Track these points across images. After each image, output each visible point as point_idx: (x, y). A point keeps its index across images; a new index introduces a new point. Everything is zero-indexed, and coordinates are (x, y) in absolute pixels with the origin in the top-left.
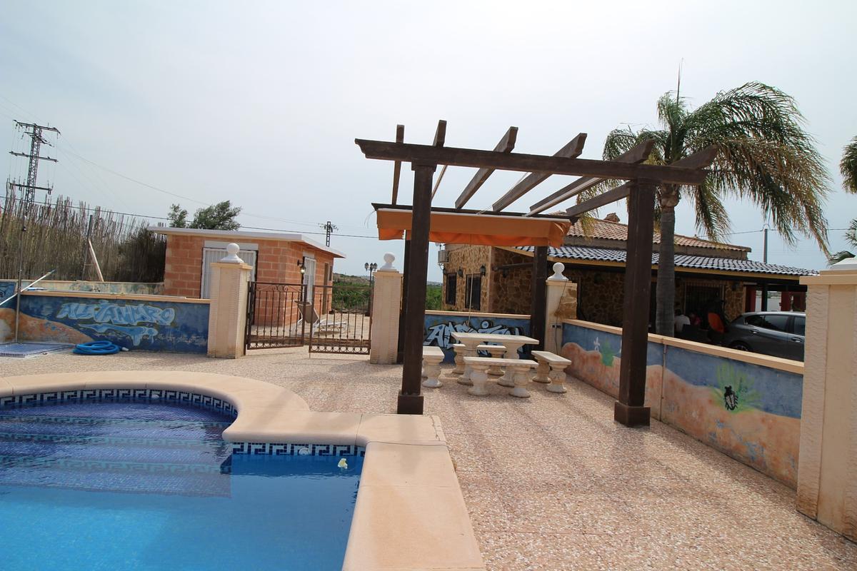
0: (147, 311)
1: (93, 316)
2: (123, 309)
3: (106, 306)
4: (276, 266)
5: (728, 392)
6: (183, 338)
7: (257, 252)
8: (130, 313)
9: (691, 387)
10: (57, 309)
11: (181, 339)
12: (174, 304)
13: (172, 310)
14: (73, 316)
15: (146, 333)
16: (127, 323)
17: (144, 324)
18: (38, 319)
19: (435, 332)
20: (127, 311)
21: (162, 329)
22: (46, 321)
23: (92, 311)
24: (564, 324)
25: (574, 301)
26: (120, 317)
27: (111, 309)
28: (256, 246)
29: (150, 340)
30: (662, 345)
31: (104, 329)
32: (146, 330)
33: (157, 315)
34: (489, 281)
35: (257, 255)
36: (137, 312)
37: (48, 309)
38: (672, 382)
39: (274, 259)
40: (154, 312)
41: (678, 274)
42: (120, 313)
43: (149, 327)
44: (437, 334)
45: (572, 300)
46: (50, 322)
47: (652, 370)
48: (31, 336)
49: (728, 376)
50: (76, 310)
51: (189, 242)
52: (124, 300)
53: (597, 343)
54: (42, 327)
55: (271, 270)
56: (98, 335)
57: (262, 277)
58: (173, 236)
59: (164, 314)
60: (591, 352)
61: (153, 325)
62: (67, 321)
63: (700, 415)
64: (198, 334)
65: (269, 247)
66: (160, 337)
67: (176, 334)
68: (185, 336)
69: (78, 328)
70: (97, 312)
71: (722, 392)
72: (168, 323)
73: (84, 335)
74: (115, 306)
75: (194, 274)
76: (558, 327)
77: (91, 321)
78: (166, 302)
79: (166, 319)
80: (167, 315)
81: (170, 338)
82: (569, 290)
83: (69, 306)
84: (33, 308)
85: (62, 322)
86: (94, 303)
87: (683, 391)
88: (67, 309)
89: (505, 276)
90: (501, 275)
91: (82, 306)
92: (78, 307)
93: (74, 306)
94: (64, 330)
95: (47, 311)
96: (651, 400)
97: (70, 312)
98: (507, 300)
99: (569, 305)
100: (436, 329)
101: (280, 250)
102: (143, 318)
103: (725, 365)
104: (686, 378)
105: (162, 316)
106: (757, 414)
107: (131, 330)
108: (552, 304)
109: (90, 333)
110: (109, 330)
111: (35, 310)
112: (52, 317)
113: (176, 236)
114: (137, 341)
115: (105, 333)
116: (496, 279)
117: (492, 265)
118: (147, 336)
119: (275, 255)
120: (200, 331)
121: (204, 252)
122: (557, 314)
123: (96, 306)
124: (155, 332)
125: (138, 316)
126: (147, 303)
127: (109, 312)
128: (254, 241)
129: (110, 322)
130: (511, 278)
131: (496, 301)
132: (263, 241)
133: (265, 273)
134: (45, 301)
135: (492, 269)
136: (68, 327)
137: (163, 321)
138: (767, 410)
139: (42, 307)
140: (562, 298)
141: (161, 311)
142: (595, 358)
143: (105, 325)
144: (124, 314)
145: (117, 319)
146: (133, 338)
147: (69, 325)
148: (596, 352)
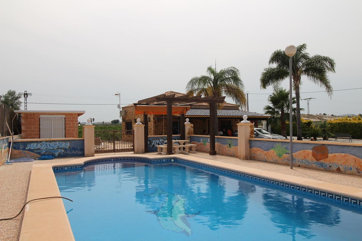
0: (60, 144)
1: (40, 147)
2: (51, 144)
3: (44, 143)
4: (73, 124)
5: (230, 144)
6: (73, 152)
7: (65, 118)
8: (53, 145)
9: (223, 145)
10: (25, 146)
11: (72, 152)
12: (69, 141)
13: (69, 143)
14: (32, 148)
15: (60, 151)
16: (52, 149)
17: (59, 148)
18: (18, 150)
19: (153, 142)
20: (52, 144)
21: (65, 149)
22: (21, 151)
23: (39, 146)
24: (190, 136)
25: (193, 129)
26: (50, 147)
27: (46, 144)
28: (64, 116)
29: (61, 154)
30: (217, 138)
31: (44, 152)
32: (60, 150)
33: (63, 145)
34: (152, 124)
35: (65, 120)
36: (56, 144)
37: (22, 146)
38: (220, 145)
39: (72, 121)
40: (62, 144)
41: (219, 118)
42: (50, 145)
43: (61, 149)
44: (154, 143)
45: (192, 129)
46: (23, 151)
47: (216, 143)
48: (16, 157)
49: (229, 141)
50: (33, 146)
51: (33, 116)
52: (51, 141)
53: (201, 140)
54: (20, 153)
55: (71, 125)
56: (42, 154)
57: (68, 129)
58: (25, 114)
59: (66, 144)
60: (200, 143)
61: (62, 148)
62: (30, 150)
63: (225, 150)
64: (78, 150)
65: (70, 116)
66: (65, 152)
67: (70, 151)
68: (74, 151)
69: (34, 152)
70: (41, 146)
71: (228, 145)
72: (67, 147)
73: (37, 154)
74: (48, 143)
75: (36, 130)
76: (189, 137)
77: (39, 149)
78: (66, 140)
79: (67, 146)
80: (67, 144)
81: (69, 152)
82: (191, 127)
83: (30, 144)
84: (16, 147)
85: (28, 151)
86: (40, 143)
87: (222, 146)
88: (30, 146)
89: (158, 121)
90: (157, 121)
91: (35, 144)
92: (34, 145)
93: (32, 144)
94: (29, 153)
95: (21, 147)
96: (216, 149)
97: (31, 147)
98: (159, 131)
99: (192, 131)
100: (154, 141)
101: (74, 117)
102: (58, 146)
103: (229, 140)
104: (223, 144)
105: (65, 145)
106: (234, 147)
107: (54, 151)
108: (187, 131)
109: (39, 153)
110: (46, 152)
111: (17, 147)
112: (24, 149)
113: (26, 114)
114: (57, 154)
115: (45, 153)
116: (155, 123)
117: (153, 117)
118: (60, 152)
119: (73, 119)
120: (79, 149)
121: (41, 120)
122: (188, 133)
123: (41, 144)
124: (63, 151)
125: (56, 146)
126: (59, 141)
127: (46, 146)
128: (63, 114)
129: (46, 149)
130: (161, 122)
131: (156, 132)
132: (67, 114)
133: (69, 127)
134: (20, 144)
135: (154, 119)
136: (30, 152)
137: (66, 147)
138: (235, 146)
139: (19, 146)
140: (189, 129)
141: (65, 143)
142: (202, 144)
143: (44, 150)
144: (51, 145)
145: (49, 147)
146: (55, 153)
147: (31, 151)
148: (201, 142)
